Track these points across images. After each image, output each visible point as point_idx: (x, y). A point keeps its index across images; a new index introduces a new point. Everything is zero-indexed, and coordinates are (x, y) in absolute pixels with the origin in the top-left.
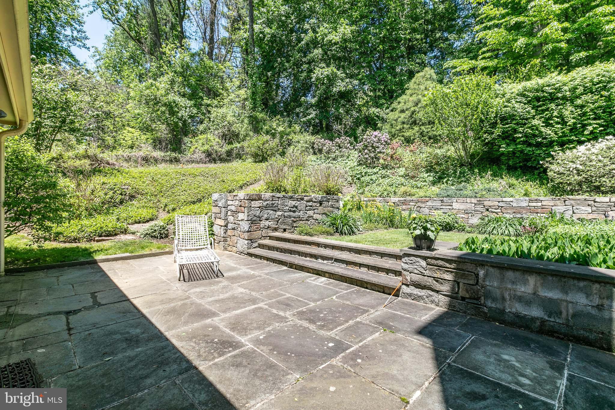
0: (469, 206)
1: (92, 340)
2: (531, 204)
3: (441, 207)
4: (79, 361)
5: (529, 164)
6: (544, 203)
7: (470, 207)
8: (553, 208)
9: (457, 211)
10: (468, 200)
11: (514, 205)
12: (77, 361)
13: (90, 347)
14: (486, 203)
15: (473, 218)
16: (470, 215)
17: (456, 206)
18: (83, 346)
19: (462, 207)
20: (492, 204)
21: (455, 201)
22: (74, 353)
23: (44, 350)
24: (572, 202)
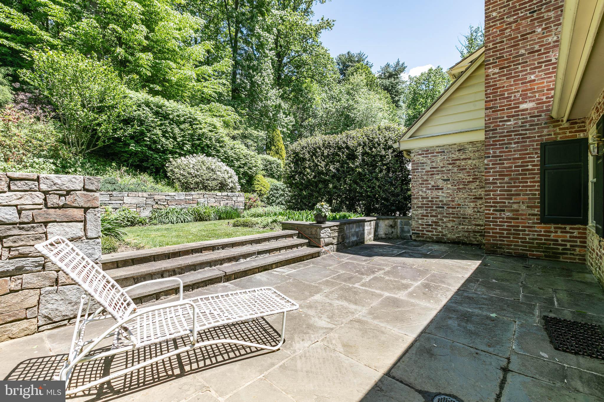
0: (141, 199)
1: (492, 338)
2: (187, 197)
3: (110, 202)
4: (513, 326)
5: (145, 164)
6: (194, 197)
7: (142, 201)
8: (199, 200)
9: (128, 205)
10: (140, 194)
11: (177, 198)
12: (515, 327)
13: (500, 332)
14: (156, 197)
15: (145, 211)
16: (142, 208)
17: (127, 200)
18: (504, 336)
19: (135, 201)
20: (160, 198)
21: (126, 195)
22: (514, 335)
23: (541, 353)
24: (207, 195)
